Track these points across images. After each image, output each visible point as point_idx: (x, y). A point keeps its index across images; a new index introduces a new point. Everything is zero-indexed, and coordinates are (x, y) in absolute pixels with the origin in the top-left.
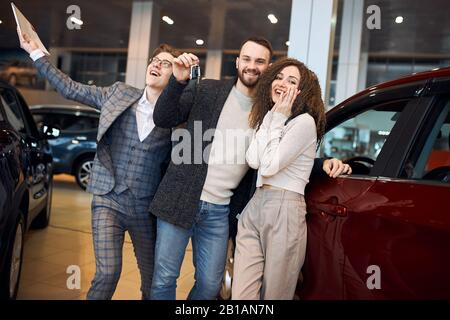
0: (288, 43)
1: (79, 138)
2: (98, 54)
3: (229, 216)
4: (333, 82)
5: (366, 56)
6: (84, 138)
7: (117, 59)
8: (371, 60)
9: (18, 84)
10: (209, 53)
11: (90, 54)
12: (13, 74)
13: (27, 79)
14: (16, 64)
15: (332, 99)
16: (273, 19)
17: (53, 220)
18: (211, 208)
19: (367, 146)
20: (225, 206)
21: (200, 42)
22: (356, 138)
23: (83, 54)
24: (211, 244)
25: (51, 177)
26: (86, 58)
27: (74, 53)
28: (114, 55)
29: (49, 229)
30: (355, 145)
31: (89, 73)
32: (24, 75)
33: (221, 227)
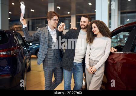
0: (95, 11)
1: (36, 45)
2: (39, 19)
3: (83, 66)
4: (110, 21)
5: (120, 12)
6: (38, 45)
7: (45, 20)
8: (121, 13)
9: (17, 30)
10: (72, 16)
11: (37, 19)
12: (16, 27)
13: (19, 28)
14: (16, 25)
15: (110, 26)
16: (90, 4)
17: (32, 69)
18: (77, 64)
19: (122, 39)
20: (81, 63)
21: (69, 13)
22: (118, 38)
23: (35, 19)
24: (78, 74)
25: (30, 56)
26: (36, 21)
27: (32, 20)
28: (44, 19)
29: (31, 71)
30: (118, 40)
31: (37, 25)
32: (19, 27)
33: (81, 69)
